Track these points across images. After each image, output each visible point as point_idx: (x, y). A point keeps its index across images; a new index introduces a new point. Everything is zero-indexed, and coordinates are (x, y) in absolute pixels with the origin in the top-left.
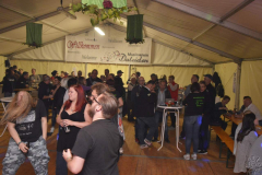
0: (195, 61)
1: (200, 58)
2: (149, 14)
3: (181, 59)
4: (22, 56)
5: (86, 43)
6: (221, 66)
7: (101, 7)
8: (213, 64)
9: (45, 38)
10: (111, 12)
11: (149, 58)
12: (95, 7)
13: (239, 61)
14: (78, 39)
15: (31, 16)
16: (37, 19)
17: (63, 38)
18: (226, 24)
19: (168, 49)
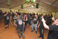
0: (48, 12)
1: (49, 11)
2: (40, 3)
3: (46, 11)
4: (21, 10)
5: (30, 8)
6: (53, 13)
7: (29, 2)
8: (51, 13)
9: (24, 7)
10: (31, 2)
11: (40, 11)
12: (28, 2)
13: (56, 12)
14: (29, 8)
15: (22, 4)
16: (23, 4)
17: (27, 7)
18: (53, 5)
19: (44, 10)
